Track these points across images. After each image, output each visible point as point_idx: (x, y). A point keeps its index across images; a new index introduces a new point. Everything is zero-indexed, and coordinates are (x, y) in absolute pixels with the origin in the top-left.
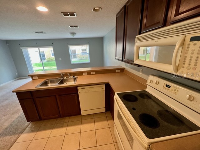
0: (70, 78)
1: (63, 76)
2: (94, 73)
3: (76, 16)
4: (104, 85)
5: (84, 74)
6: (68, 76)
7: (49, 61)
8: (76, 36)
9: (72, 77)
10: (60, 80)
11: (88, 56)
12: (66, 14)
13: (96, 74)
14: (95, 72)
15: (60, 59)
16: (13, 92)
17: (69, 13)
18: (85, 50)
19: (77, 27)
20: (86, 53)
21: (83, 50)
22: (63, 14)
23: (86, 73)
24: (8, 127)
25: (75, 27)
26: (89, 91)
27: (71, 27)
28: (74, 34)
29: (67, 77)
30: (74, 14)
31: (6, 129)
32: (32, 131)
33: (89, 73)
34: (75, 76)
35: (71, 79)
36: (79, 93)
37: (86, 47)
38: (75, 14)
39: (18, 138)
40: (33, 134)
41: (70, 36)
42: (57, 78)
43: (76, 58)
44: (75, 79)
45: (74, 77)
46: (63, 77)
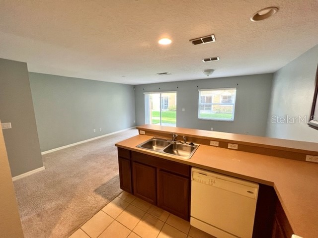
0: (185, 144)
1: (176, 138)
2: (236, 147)
3: (214, 40)
4: (258, 186)
5: (212, 143)
6: (184, 140)
7: (172, 110)
8: (213, 75)
9: (188, 144)
10: (169, 143)
11: (231, 108)
12: (197, 42)
13: (239, 150)
14: (237, 145)
15: (183, 110)
16: (116, 145)
17: (202, 39)
18: (230, 97)
19: (216, 59)
20: (229, 102)
21: (225, 97)
22: (193, 42)
23: (218, 143)
24: (105, 184)
25: (213, 59)
26: (214, 185)
27: (205, 60)
28: (209, 71)
29: (181, 142)
30: (211, 37)
31: (103, 185)
32: (120, 205)
33: (223, 144)
34: (196, 142)
35: (187, 146)
36: (192, 179)
37: (232, 93)
38: (213, 37)
39: (106, 205)
40: (119, 210)
41: (204, 76)
42: (166, 140)
43: (210, 109)
44: (192, 149)
45: (192, 144)
46: (175, 141)
